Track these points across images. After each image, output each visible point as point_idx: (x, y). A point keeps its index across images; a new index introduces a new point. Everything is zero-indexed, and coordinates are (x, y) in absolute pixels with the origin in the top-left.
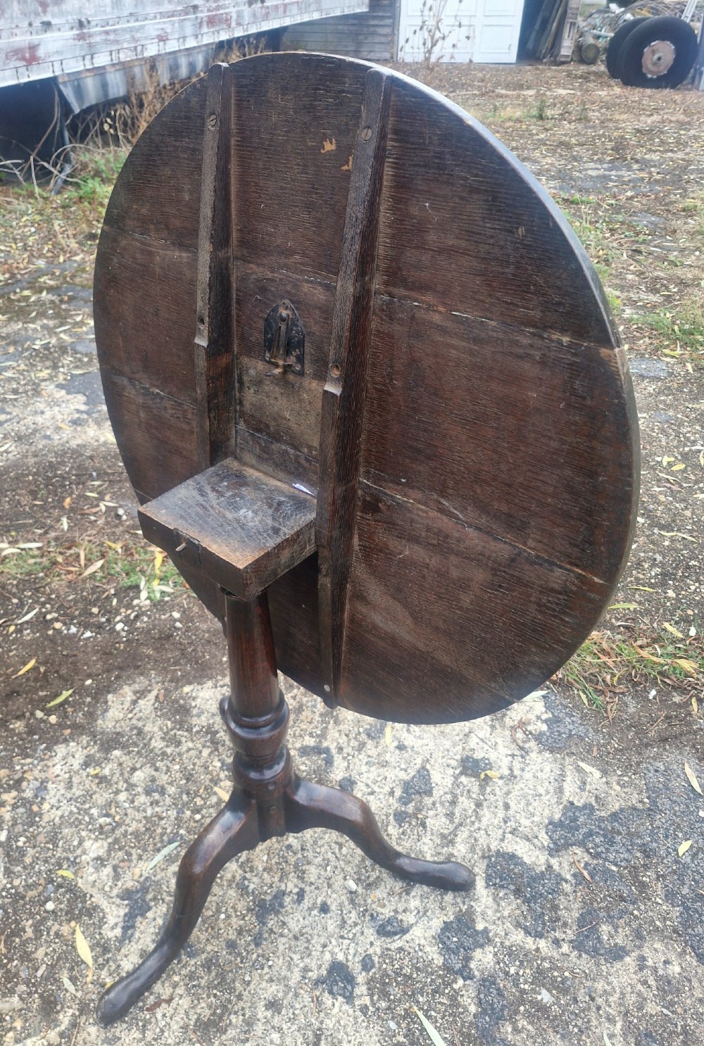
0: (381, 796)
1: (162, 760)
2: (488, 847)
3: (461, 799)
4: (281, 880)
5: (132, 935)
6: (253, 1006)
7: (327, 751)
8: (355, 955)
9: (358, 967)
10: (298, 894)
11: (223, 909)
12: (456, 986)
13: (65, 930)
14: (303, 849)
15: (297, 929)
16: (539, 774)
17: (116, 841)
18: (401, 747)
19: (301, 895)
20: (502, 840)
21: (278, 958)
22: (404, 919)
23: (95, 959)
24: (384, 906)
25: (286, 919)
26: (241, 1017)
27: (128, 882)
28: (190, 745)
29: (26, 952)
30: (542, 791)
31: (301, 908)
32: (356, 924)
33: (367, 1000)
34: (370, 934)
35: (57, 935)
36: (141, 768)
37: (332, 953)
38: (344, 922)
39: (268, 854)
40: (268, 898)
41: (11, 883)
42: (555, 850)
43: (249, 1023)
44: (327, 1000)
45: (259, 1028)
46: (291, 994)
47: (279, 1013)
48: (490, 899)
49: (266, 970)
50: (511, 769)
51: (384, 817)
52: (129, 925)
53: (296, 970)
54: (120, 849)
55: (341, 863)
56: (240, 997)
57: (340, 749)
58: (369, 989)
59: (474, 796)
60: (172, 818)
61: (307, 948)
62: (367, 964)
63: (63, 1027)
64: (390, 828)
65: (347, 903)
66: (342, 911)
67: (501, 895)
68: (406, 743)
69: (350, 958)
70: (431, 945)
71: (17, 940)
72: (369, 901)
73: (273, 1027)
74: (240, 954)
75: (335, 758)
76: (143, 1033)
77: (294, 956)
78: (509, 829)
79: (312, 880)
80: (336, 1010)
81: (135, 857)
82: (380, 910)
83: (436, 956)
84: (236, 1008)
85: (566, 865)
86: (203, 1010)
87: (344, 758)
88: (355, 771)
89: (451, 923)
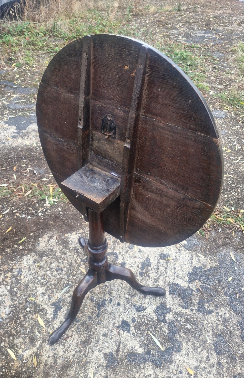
0: (134, 268)
1: (61, 260)
2: (170, 282)
3: (160, 267)
4: (104, 296)
5: (57, 317)
6: (98, 336)
7: (116, 254)
8: (129, 318)
9: (131, 321)
11: (86, 307)
12: (161, 325)
13: (34, 317)
14: (110, 286)
15: (110, 311)
16: (185, 258)
17: (48, 287)
18: (140, 251)
19: (111, 300)
20: (174, 279)
21: (105, 320)
22: (144, 306)
23: (45, 325)
24: (138, 302)
25: (107, 308)
26: (95, 339)
27: (54, 300)
28: (70, 254)
29: (22, 325)
30: (186, 263)
31: (111, 304)
32: (129, 308)
33: (134, 331)
34: (134, 311)
35: (32, 318)
36: (54, 262)
37: (122, 318)
38: (125, 308)
39: (99, 288)
40: (100, 302)
41: (14, 303)
42: (190, 282)
43: (98, 341)
44: (122, 332)
45: (101, 342)
46: (110, 331)
47: (107, 337)
48: (171, 298)
49: (102, 324)
50: (176, 257)
51: (136, 274)
52: (55, 314)
54: (50, 290)
55: (123, 289)
56: (94, 333)
57: (120, 253)
58: (134, 328)
59: (164, 266)
60: (66, 278)
61: (114, 317)
62: (133, 320)
63: (38, 347)
64: (138, 277)
65: (126, 302)
66: (124, 305)
67: (174, 296)
68: (142, 250)
69: (128, 319)
70: (153, 313)
71: (19, 321)
72: (133, 301)
73: (105, 342)
74: (93, 320)
75: (119, 256)
76: (64, 346)
77: (110, 320)
78: (176, 276)
79: (114, 295)
80: (125, 335)
81: (55, 292)
82: (136, 303)
83: (155, 317)
84: (93, 337)
85: (194, 286)
86: (83, 338)
87: (122, 256)
88: (125, 260)
89: (159, 306)
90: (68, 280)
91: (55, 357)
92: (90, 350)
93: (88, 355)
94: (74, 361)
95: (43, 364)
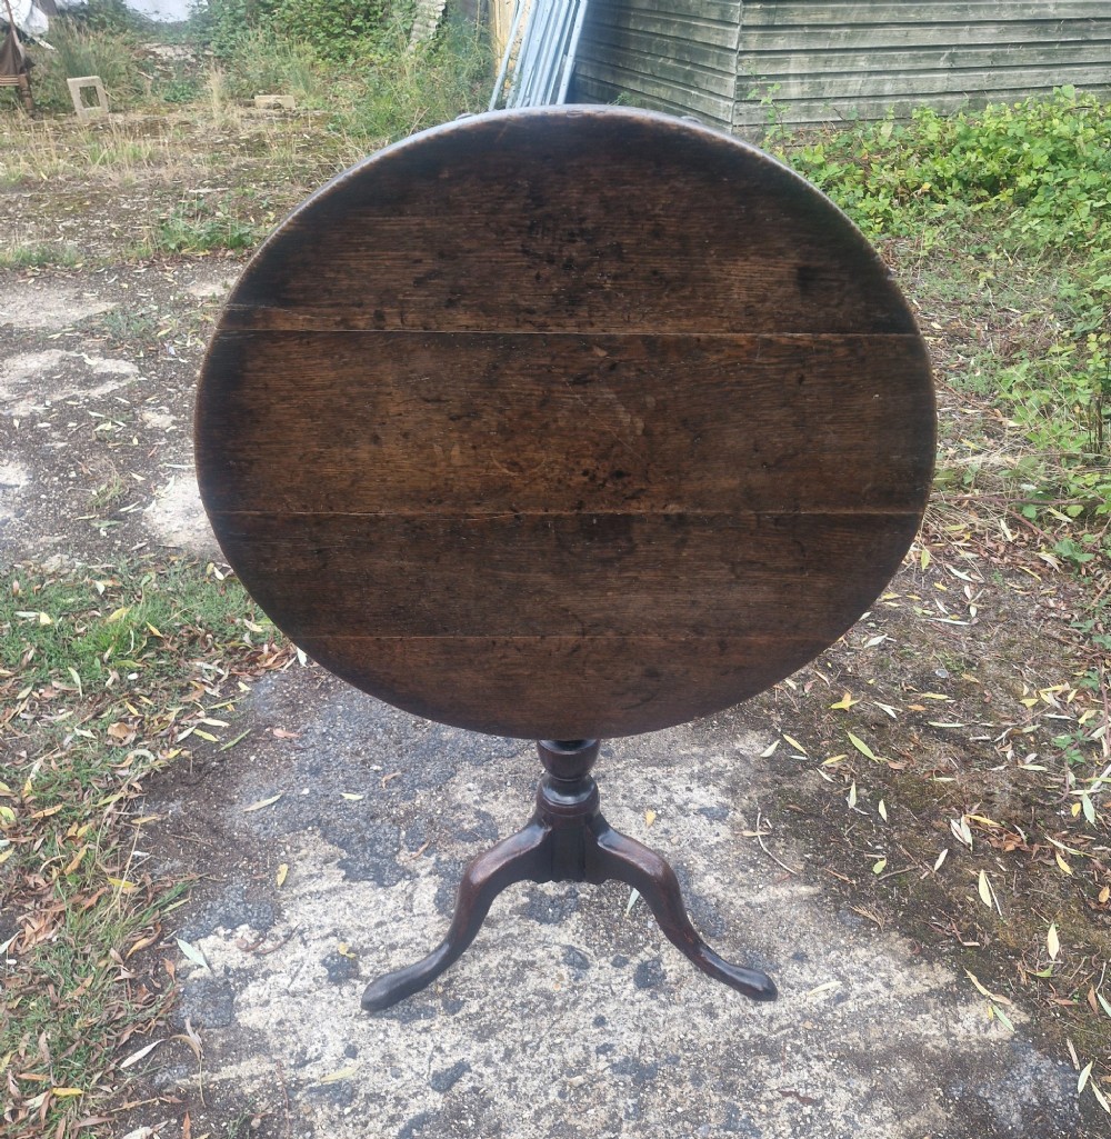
0: (438, 1038)
2: (439, 922)
4: (603, 1079)
6: (724, 1028)
7: (404, 1134)
8: (621, 975)
9: (627, 967)
10: (604, 1053)
11: (673, 1113)
12: (588, 897)
14: (555, 1079)
15: (636, 1034)
16: (320, 912)
18: (352, 1052)
19: (604, 1049)
20: (424, 915)
21: (673, 1033)
22: (559, 954)
24: (561, 977)
25: (636, 1049)
26: (740, 1030)
30: (342, 904)
31: (615, 1042)
32: (594, 989)
33: (648, 949)
34: (593, 973)
37: (633, 994)
38: (598, 1000)
39: (585, 1111)
40: (628, 1078)
42: (410, 874)
43: (739, 1021)
44: (671, 977)
45: (735, 1011)
46: (691, 1005)
47: (712, 1005)
48: (494, 902)
49: (690, 1037)
50: (327, 937)
51: (463, 1023)
53: (670, 1013)
55: (543, 1033)
56: (728, 1042)
57: (392, 1120)
58: (639, 952)
59: (383, 955)
61: (645, 1015)
62: (619, 963)
64: (472, 1011)
65: (580, 1007)
66: (590, 1007)
69: (626, 978)
70: (568, 926)
72: (564, 989)
73: (725, 1001)
74: (698, 1068)
75: (411, 1116)
76: (822, 1099)
77: (661, 1021)
78: (408, 914)
79: (581, 1049)
80: (675, 967)
82: (566, 977)
83: (574, 918)
84: (738, 1039)
85: (423, 863)
86: (763, 1064)
87: (405, 1107)
88: (419, 1083)
89: (537, 919)
91: (865, 1106)
92: (775, 1026)
93: (789, 1026)
94: (832, 1048)
95: (905, 1123)
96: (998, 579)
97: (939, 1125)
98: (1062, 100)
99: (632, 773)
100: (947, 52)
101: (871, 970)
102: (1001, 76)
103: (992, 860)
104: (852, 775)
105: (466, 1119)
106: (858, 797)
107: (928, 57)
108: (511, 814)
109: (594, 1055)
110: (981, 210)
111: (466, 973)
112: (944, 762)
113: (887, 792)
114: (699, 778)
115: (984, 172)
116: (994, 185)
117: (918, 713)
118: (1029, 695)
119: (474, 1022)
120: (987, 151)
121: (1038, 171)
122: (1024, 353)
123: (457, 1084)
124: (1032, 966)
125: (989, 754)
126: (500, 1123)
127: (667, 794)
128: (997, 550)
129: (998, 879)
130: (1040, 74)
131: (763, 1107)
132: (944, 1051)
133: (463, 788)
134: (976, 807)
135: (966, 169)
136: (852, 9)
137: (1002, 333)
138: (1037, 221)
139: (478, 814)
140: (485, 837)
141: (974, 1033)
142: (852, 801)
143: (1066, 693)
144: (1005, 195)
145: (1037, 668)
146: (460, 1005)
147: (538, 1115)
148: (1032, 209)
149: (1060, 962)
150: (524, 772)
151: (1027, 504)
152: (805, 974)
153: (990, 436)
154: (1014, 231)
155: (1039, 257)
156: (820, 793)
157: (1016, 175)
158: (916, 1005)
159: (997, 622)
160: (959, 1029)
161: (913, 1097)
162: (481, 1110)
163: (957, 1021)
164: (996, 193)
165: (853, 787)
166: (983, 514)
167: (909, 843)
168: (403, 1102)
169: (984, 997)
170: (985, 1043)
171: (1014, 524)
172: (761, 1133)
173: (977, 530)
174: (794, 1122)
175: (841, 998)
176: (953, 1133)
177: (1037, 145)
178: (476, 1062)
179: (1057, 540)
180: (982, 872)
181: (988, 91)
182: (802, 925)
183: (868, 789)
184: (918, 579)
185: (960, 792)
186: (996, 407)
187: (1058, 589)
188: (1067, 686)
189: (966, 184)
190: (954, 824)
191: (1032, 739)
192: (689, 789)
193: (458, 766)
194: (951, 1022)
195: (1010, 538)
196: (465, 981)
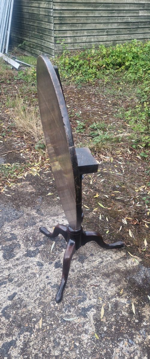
1: (46, 353)
2: (5, 261)
4: (50, 290)
5: (90, 305)
6: (76, 273)
9: (53, 264)
10: (49, 284)
12: (41, 249)
13: (104, 320)
14: (38, 292)
15: (56, 278)
17: (78, 335)
19: (49, 283)
22: (36, 264)
23: (101, 307)
24: (37, 269)
26: (80, 273)
27: (83, 320)
28: (33, 351)
29: (116, 323)
31: (51, 281)
32: (45, 270)
33: (57, 259)
34: (44, 267)
35: (107, 321)
36: (54, 356)
37: (55, 270)
38: (46, 272)
39: (46, 298)
40: (56, 289)
41: (113, 347)
43: (80, 271)
45: (78, 269)
48: (18, 254)
51: (14, 284)
52: (88, 309)
54: (79, 331)
55: (34, 282)
56: (78, 276)
58: (55, 260)
60: (59, 329)
61: (58, 274)
62: (51, 263)
63: (115, 299)
64: (16, 280)
65: (42, 275)
66: (45, 274)
67: (15, 253)
69: (52, 266)
70: (37, 257)
71: (117, 328)
72: (38, 271)
74: (71, 283)
76: (100, 285)
79: (43, 284)
81: (77, 326)
82: (38, 269)
83: (38, 255)
84: (80, 275)
86: (86, 280)
87: (2, 305)
88: (5, 299)
89: (29, 256)
90: (58, 325)
91: (109, 285)
92: (88, 271)
93: (91, 270)
94: (101, 274)
95: (118, 287)
96: (128, 162)
97: (125, 286)
98: (134, 43)
99: (48, 219)
100: (106, 30)
101: (108, 255)
102: (119, 37)
103: (131, 227)
104: (100, 212)
105: (18, 305)
106: (102, 217)
107: (101, 32)
108: (20, 233)
109: (47, 285)
110: (118, 71)
111: (13, 272)
112: (119, 207)
113: (108, 215)
114: (65, 218)
115: (118, 62)
116: (120, 65)
117: (113, 196)
118: (137, 189)
119: (17, 283)
120: (118, 56)
121: (130, 61)
122: (130, 108)
123: (14, 298)
124: (142, 249)
125: (129, 203)
126: (26, 305)
127: (58, 223)
128: (128, 156)
129: (133, 231)
130: (129, 36)
131: (87, 289)
132: (124, 270)
133: (6, 228)
134: (127, 216)
135: (113, 61)
136: (81, 19)
137: (125, 103)
138: (131, 74)
139: (11, 234)
140: (14, 239)
141: (131, 265)
142: (100, 218)
143: (145, 188)
144: (123, 67)
145: (138, 183)
146: (12, 280)
147: (35, 301)
148: (130, 71)
149: (147, 247)
150: (22, 222)
151: (133, 144)
152: (93, 258)
153: (124, 129)
154: (126, 77)
155: (132, 83)
156: (93, 217)
157: (125, 62)
158: (118, 261)
159: (129, 173)
160: (127, 265)
161: (119, 281)
162: (21, 302)
163: (127, 263)
164: (121, 67)
165: (100, 215)
166: (124, 148)
167: (114, 226)
168: (1, 304)
169: (132, 257)
170: (133, 267)
171: (131, 150)
172: (87, 295)
173: (123, 152)
174: (94, 291)
175: (102, 262)
176: (128, 287)
177: (129, 54)
178: (18, 292)
179: (140, 153)
180: (130, 230)
181: (117, 40)
182: (92, 248)
183: (104, 215)
184: (111, 165)
185: (123, 213)
186: (125, 121)
187: (141, 164)
188: (145, 186)
189: (114, 65)
190: (123, 220)
191: (138, 199)
192: (63, 221)
193: (4, 223)
194: (126, 264)
195: (130, 153)
196: (13, 274)
